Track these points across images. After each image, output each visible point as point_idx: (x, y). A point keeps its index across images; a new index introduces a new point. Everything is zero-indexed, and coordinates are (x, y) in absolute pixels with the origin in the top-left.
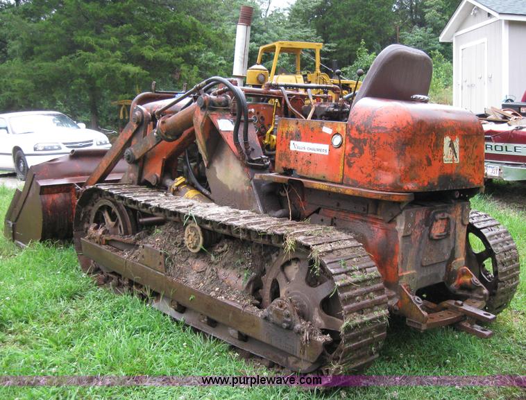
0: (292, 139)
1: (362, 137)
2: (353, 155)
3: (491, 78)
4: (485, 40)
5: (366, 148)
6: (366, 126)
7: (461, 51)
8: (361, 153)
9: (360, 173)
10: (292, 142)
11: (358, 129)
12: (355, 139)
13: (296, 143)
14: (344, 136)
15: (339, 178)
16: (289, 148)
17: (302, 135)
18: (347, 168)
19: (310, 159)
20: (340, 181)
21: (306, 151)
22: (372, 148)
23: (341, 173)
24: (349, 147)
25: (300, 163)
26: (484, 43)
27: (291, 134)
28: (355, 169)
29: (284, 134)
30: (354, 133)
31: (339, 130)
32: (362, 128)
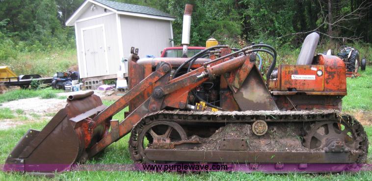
0: (293, 74)
1: (333, 71)
2: (329, 79)
3: (109, 48)
4: (103, 25)
5: (336, 76)
6: (334, 66)
7: (82, 32)
8: (333, 77)
9: (333, 86)
10: (292, 76)
11: (330, 67)
12: (330, 72)
13: (295, 75)
14: (324, 71)
15: (322, 89)
16: (291, 78)
17: (299, 72)
18: (326, 84)
19: (304, 82)
20: (322, 90)
21: (302, 79)
22: (338, 75)
23: (323, 87)
24: (326, 75)
25: (297, 85)
26: (102, 27)
27: (292, 71)
28: (330, 84)
29: (287, 72)
30: (329, 69)
31: (320, 68)
32: (333, 67)
